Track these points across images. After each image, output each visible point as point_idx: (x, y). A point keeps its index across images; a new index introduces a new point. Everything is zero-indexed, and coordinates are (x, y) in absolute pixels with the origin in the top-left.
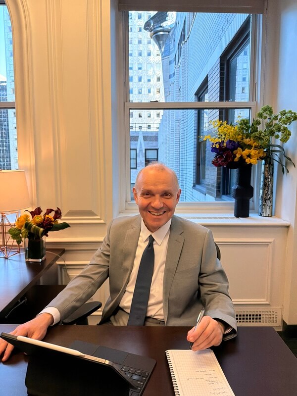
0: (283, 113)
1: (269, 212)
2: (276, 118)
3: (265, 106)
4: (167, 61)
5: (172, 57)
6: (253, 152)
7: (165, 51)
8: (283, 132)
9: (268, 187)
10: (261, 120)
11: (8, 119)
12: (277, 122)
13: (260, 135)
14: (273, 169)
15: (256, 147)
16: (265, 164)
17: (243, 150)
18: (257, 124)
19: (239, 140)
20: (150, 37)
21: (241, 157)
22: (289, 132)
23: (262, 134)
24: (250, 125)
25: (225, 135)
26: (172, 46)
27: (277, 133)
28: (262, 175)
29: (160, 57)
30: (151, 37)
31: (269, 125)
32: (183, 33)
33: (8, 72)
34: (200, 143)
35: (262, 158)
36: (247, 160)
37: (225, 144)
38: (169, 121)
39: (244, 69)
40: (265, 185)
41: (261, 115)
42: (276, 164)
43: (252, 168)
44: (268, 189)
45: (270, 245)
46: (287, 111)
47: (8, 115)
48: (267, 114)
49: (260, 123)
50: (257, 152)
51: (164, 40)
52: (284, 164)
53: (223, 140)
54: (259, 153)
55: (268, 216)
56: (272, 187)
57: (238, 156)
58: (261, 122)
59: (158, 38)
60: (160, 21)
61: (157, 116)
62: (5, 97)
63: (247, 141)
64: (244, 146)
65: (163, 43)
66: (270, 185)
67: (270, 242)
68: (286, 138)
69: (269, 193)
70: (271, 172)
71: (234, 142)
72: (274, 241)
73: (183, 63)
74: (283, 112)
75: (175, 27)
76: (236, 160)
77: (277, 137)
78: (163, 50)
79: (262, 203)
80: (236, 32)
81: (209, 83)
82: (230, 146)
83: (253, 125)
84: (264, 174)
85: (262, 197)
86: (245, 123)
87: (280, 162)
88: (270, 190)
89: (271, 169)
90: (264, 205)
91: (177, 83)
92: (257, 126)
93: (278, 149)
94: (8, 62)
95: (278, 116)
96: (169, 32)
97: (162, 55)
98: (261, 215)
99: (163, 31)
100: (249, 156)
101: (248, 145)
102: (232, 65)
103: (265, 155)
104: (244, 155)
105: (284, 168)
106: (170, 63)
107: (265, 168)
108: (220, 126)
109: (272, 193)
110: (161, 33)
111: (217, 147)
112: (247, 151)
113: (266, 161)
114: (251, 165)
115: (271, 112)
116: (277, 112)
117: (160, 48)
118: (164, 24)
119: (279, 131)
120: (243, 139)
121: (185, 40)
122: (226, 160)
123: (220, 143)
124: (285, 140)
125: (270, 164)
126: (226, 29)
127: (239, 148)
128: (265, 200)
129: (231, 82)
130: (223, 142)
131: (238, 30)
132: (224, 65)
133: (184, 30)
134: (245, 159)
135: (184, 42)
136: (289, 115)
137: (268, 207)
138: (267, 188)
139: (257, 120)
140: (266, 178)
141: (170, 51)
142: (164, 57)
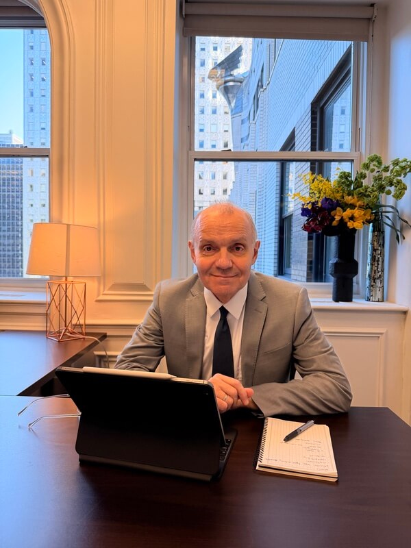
0: (396, 163)
1: (379, 295)
2: (386, 169)
3: (372, 155)
4: (238, 120)
5: (244, 114)
6: (357, 212)
7: (236, 107)
8: (396, 187)
9: (378, 261)
10: (367, 172)
11: (22, 194)
12: (388, 174)
13: (366, 191)
14: (384, 238)
15: (360, 207)
16: (374, 231)
17: (344, 211)
18: (361, 177)
19: (339, 198)
20: (216, 89)
21: (342, 220)
22: (404, 185)
23: (369, 190)
24: (353, 179)
25: (320, 193)
26: (245, 101)
27: (388, 188)
28: (370, 246)
29: (229, 116)
30: (218, 89)
31: (378, 179)
32: (260, 84)
33: (26, 132)
34: (283, 220)
35: (369, 222)
36: (349, 223)
37: (320, 204)
38: (241, 196)
39: (341, 132)
40: (373, 258)
41: (366, 166)
42: (388, 230)
43: (356, 235)
44: (378, 264)
45: (382, 337)
46: (400, 160)
47: (22, 189)
48: (374, 165)
49: (365, 177)
50: (363, 212)
51: (235, 92)
52: (398, 228)
53: (317, 199)
54: (364, 215)
55: (378, 301)
56: (383, 261)
57: (337, 218)
58: (367, 175)
59: (226, 90)
60: (229, 68)
61: (224, 194)
62: (19, 165)
63: (349, 199)
64: (345, 206)
65: (233, 97)
66: (380, 259)
67: (381, 334)
68: (400, 193)
69: (380, 270)
70: (381, 241)
71: (331, 200)
72: (387, 332)
73: (262, 116)
74: (395, 160)
75: (250, 76)
76: (335, 223)
77: (389, 193)
78: (233, 105)
79: (370, 283)
80: (332, 69)
81: (296, 139)
82: (327, 205)
83: (356, 179)
84: (372, 244)
85: (369, 276)
86: (345, 176)
87: (393, 227)
88: (380, 266)
89: (381, 238)
90: (372, 286)
91: (253, 144)
92: (362, 180)
93: (390, 209)
94: (26, 120)
95: (388, 167)
96: (241, 82)
97: (232, 111)
98: (369, 300)
99: (234, 81)
100: (352, 218)
101: (351, 204)
102: (327, 112)
103: (373, 217)
104: (345, 217)
105: (399, 233)
106: (243, 122)
107: (373, 236)
108: (313, 180)
109: (383, 271)
110: (231, 84)
111: (310, 208)
112: (349, 212)
113: (373, 226)
114: (354, 230)
115: (380, 163)
116: (387, 162)
117: (229, 103)
118: (235, 72)
119: (391, 185)
120: (343, 197)
121: (264, 88)
122: (321, 223)
123: (313, 204)
124: (398, 196)
125: (379, 231)
126: (319, 67)
127: (338, 208)
128: (374, 279)
129: (326, 135)
130: (317, 202)
131: (335, 66)
132: (316, 114)
133: (261, 80)
134: (346, 223)
135: (262, 90)
136: (403, 164)
137: (378, 289)
138: (376, 263)
139: (362, 173)
140: (374, 250)
141: (242, 107)
142: (234, 114)
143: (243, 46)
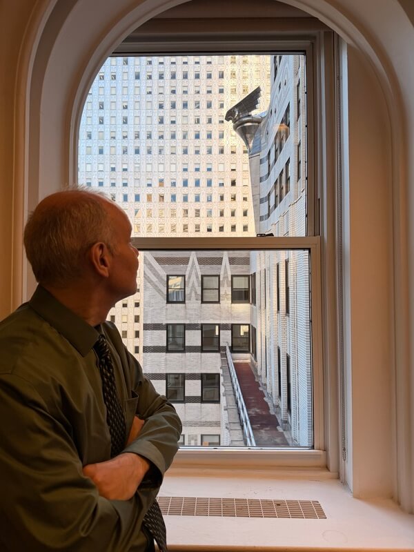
4: (256, 160)
5: (263, 154)
7: (254, 147)
20: (233, 130)
26: (263, 140)
29: (247, 155)
30: (235, 130)
51: (253, 132)
59: (244, 131)
60: (247, 109)
65: (251, 137)
78: (251, 145)
96: (259, 122)
97: (250, 152)
99: (251, 121)
106: (261, 162)
110: (249, 124)
117: (247, 144)
118: (254, 113)
141: (260, 147)
142: (252, 154)
143: (261, 88)
